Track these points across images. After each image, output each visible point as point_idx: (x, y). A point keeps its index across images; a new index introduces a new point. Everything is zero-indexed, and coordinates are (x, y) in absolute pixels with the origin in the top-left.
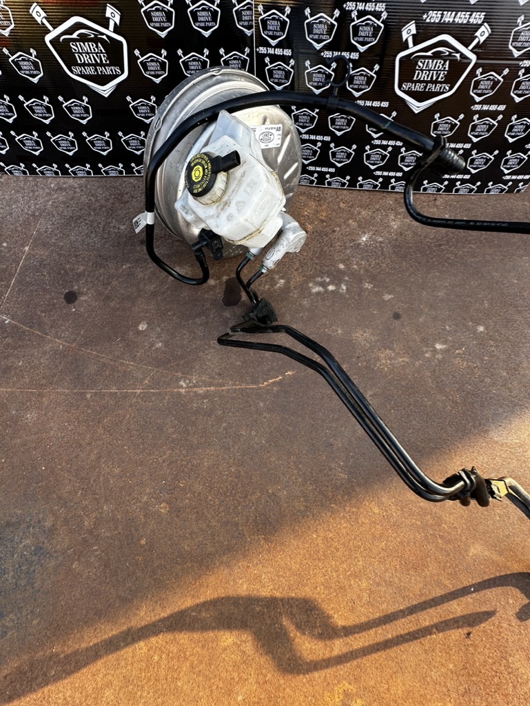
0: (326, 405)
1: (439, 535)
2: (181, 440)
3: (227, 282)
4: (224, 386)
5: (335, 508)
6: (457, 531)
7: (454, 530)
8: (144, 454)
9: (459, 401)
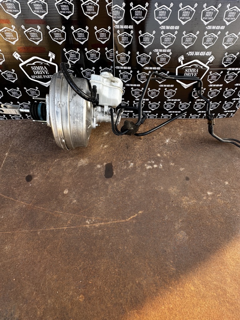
0: (160, 229)
1: (227, 301)
2: (89, 255)
3: (106, 165)
4: (109, 222)
5: (172, 289)
6: (235, 298)
7: (233, 297)
8: (70, 265)
9: (223, 222)
